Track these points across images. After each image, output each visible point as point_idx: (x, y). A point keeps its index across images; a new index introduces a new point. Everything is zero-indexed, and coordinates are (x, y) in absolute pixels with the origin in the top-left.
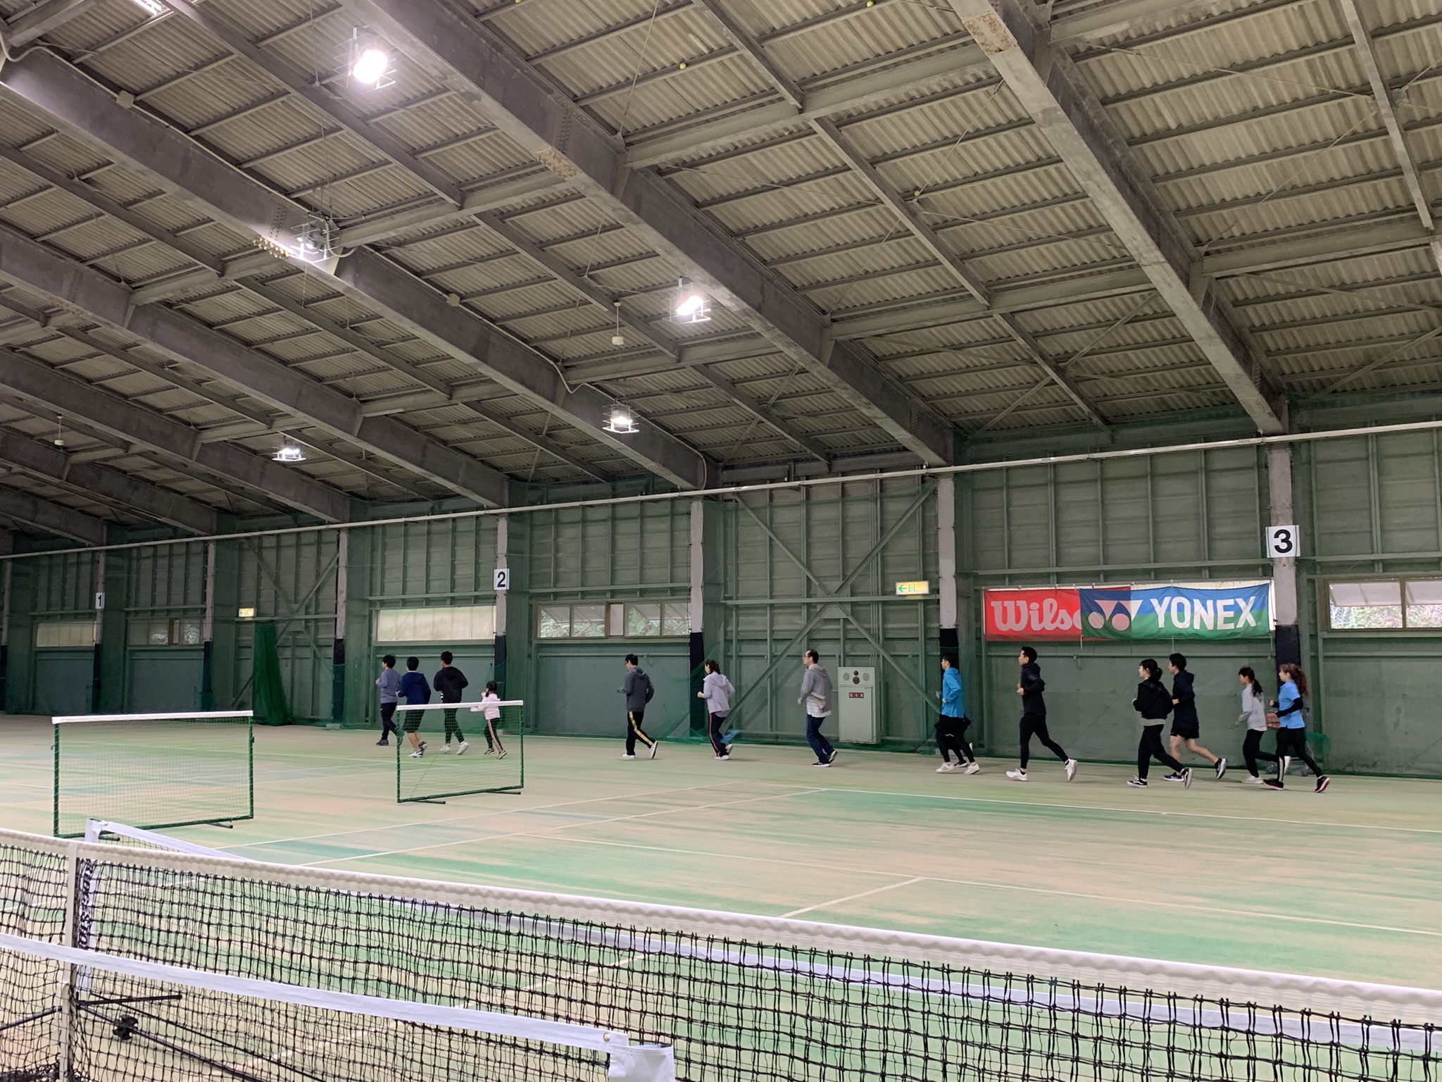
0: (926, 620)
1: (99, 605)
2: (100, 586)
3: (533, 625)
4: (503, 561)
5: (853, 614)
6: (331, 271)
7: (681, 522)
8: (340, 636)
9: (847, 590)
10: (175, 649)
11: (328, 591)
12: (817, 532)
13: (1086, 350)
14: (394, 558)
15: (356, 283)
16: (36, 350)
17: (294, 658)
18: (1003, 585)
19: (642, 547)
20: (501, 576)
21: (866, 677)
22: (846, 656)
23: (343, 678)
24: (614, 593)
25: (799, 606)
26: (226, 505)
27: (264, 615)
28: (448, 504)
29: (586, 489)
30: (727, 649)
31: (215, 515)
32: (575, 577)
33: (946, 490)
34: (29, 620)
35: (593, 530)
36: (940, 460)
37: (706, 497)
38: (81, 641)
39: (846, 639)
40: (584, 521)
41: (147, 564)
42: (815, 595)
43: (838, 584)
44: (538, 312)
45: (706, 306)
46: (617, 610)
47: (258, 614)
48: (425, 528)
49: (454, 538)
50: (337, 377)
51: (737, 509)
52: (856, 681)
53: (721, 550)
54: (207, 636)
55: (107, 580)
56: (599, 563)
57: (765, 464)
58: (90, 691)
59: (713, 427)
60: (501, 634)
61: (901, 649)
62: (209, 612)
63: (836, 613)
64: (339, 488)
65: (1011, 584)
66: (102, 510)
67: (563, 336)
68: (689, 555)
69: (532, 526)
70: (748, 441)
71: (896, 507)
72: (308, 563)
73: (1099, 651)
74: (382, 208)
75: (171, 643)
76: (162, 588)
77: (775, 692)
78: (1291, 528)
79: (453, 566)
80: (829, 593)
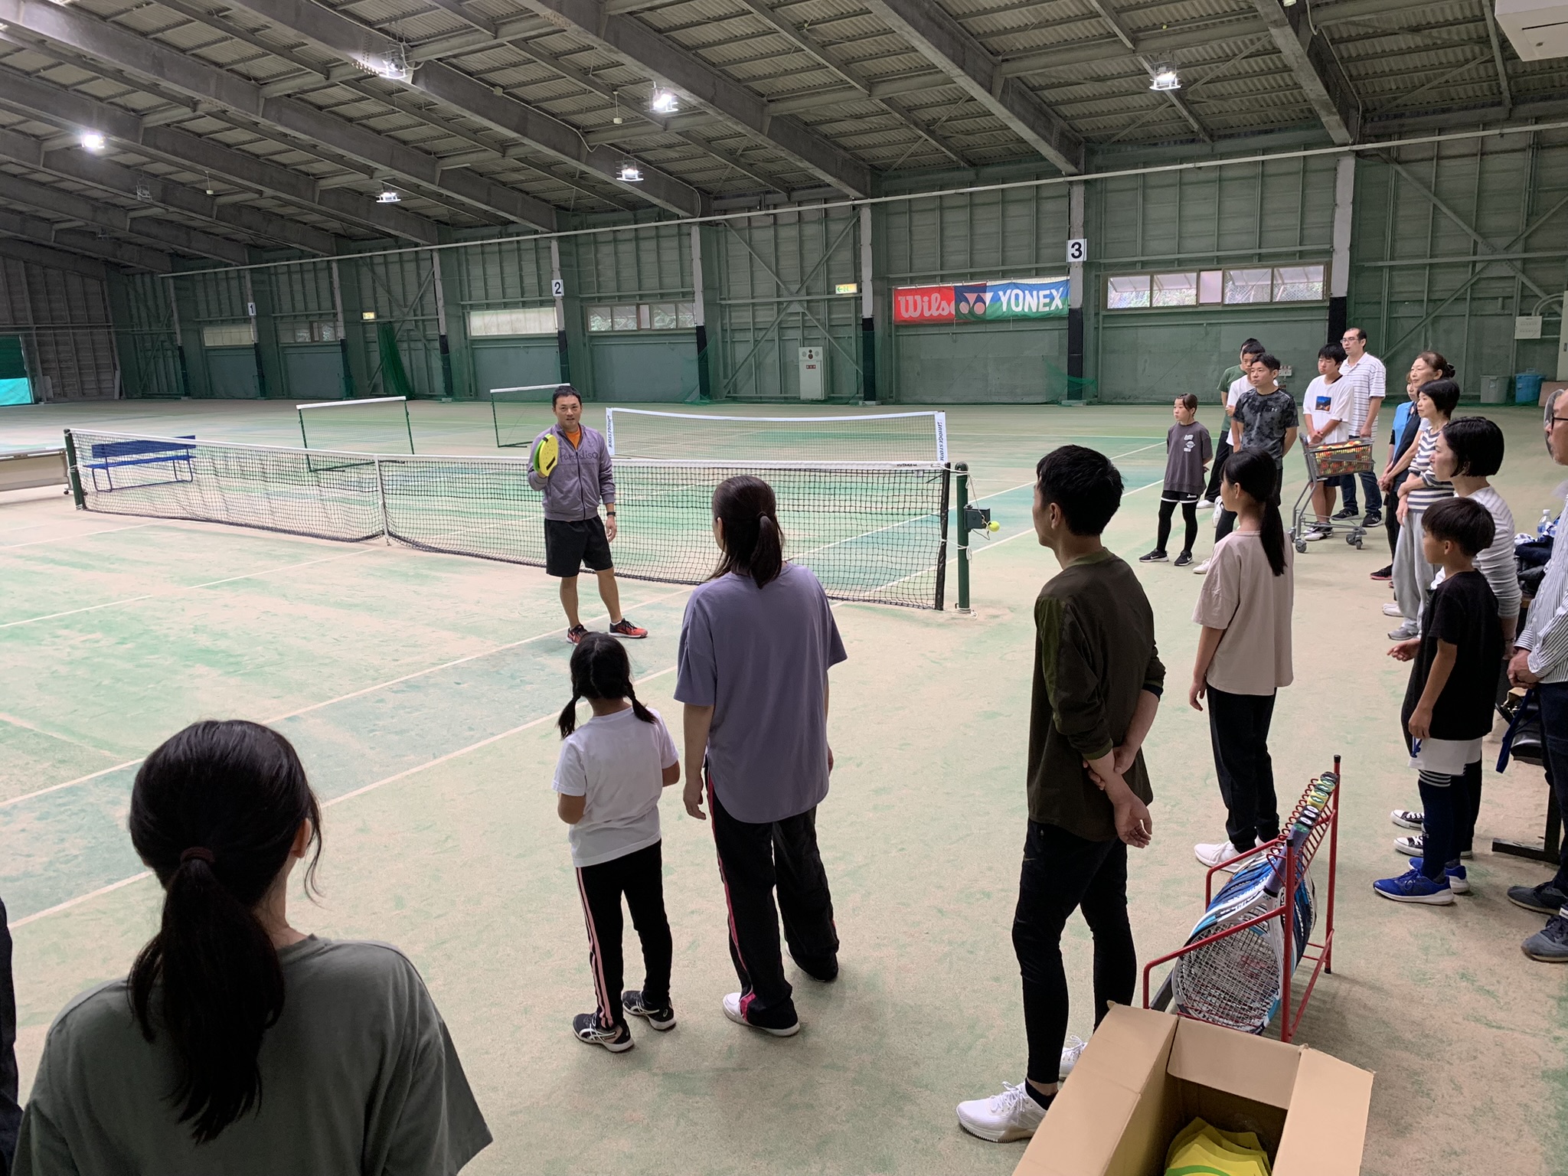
0: (856, 312)
1: (252, 313)
2: (250, 297)
3: (585, 324)
4: (557, 273)
5: (808, 308)
6: (409, 82)
7: (685, 239)
8: (443, 333)
9: (804, 291)
10: (316, 345)
11: (430, 297)
12: (782, 248)
13: (944, 119)
14: (476, 271)
15: (427, 87)
16: (188, 125)
17: (410, 349)
18: (906, 285)
19: (659, 261)
20: (557, 285)
21: (817, 354)
22: (804, 339)
23: (449, 364)
24: (641, 297)
25: (772, 304)
26: (341, 232)
27: (382, 317)
28: (511, 229)
29: (615, 216)
30: (723, 337)
31: (333, 239)
32: (613, 284)
33: (866, 215)
34: (196, 325)
35: (622, 247)
36: (861, 196)
37: (701, 223)
38: (241, 340)
39: (804, 327)
40: (615, 241)
41: (283, 278)
42: (782, 295)
43: (795, 287)
44: (560, 97)
45: (673, 100)
46: (645, 310)
47: (378, 316)
48: (496, 248)
49: (520, 256)
50: (418, 141)
51: (726, 231)
52: (811, 357)
53: (716, 263)
54: (341, 334)
55: (254, 295)
56: (628, 273)
57: (744, 195)
58: (257, 379)
59: (701, 170)
60: (562, 329)
61: (843, 333)
62: (340, 317)
63: (796, 308)
64: (427, 217)
65: (912, 283)
66: (243, 235)
67: (581, 112)
68: (691, 266)
69: (577, 245)
70: (728, 180)
71: (836, 228)
72: (411, 276)
73: (966, 329)
74: (440, 34)
75: (313, 340)
76: (299, 297)
78: (1082, 241)
79: (521, 277)
80: (791, 294)
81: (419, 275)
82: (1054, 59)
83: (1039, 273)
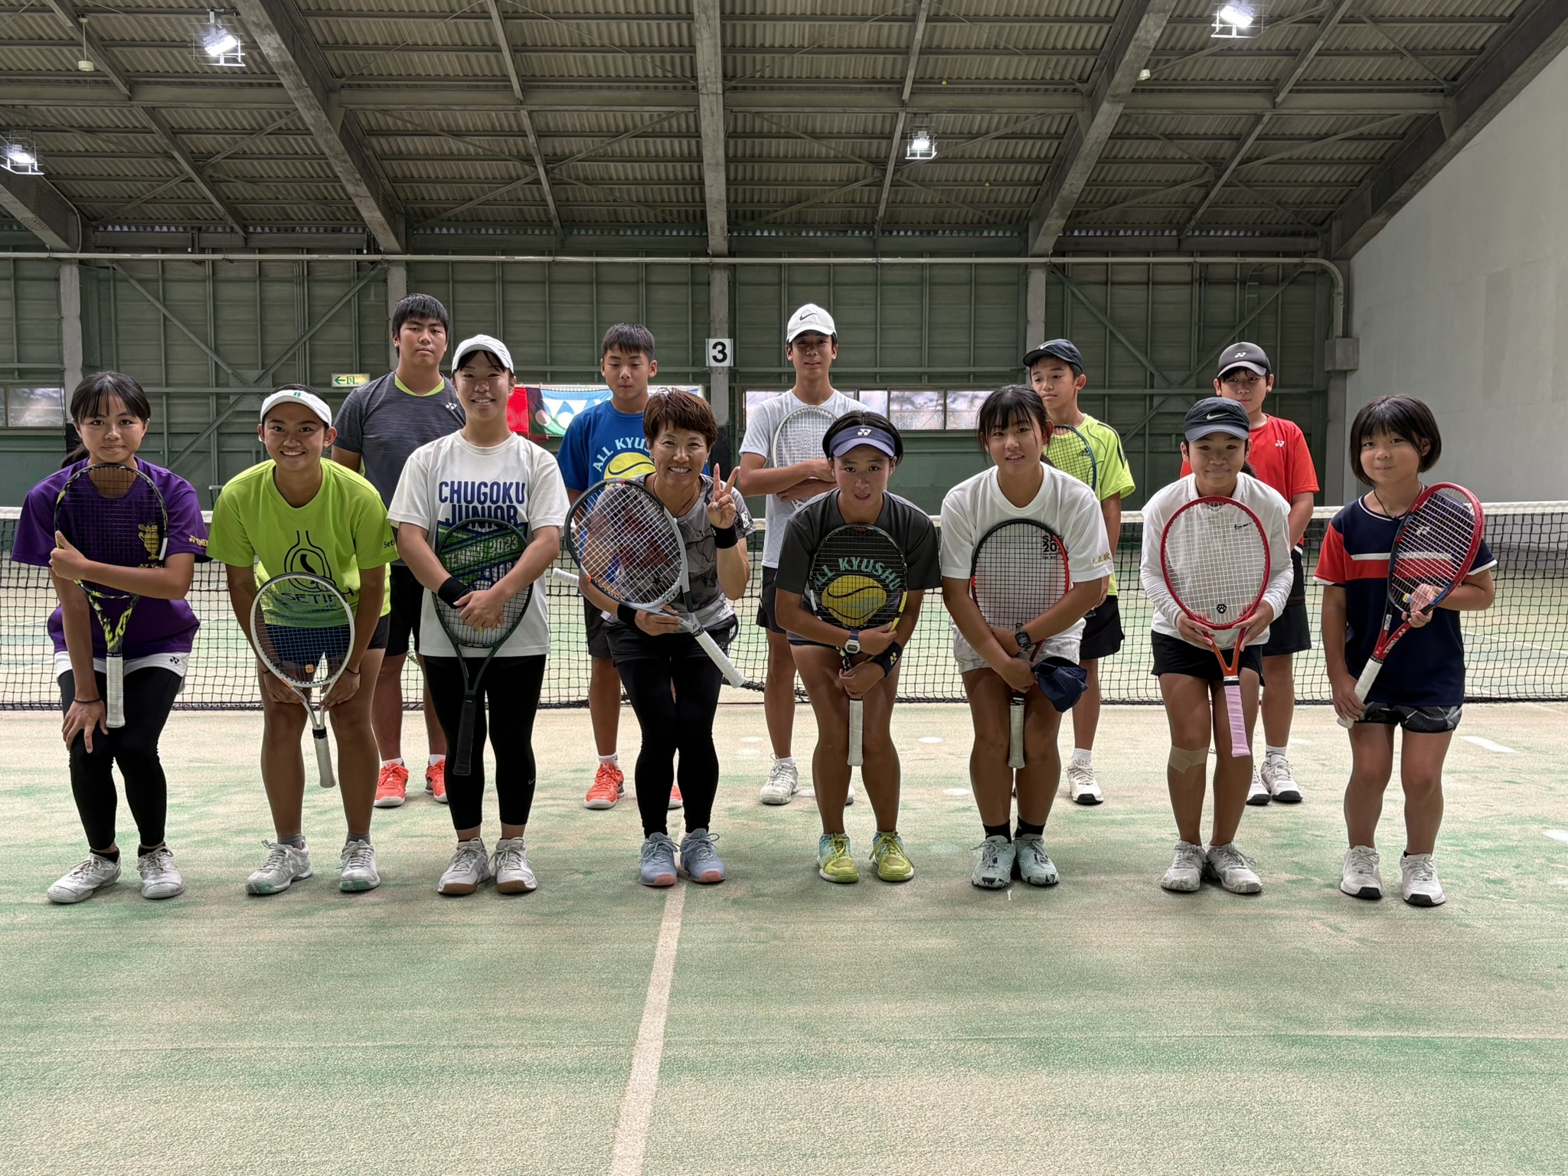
9: (268, 380)
12: (226, 314)
13: (580, 156)
25: (207, 396)
33: (398, 278)
36: (398, 247)
37: (81, 262)
42: (227, 385)
51: (120, 278)
59: (108, 178)
68: (60, 329)
70: (147, 201)
71: (325, 293)
78: (727, 342)
80: (245, 383)
82: (797, 97)
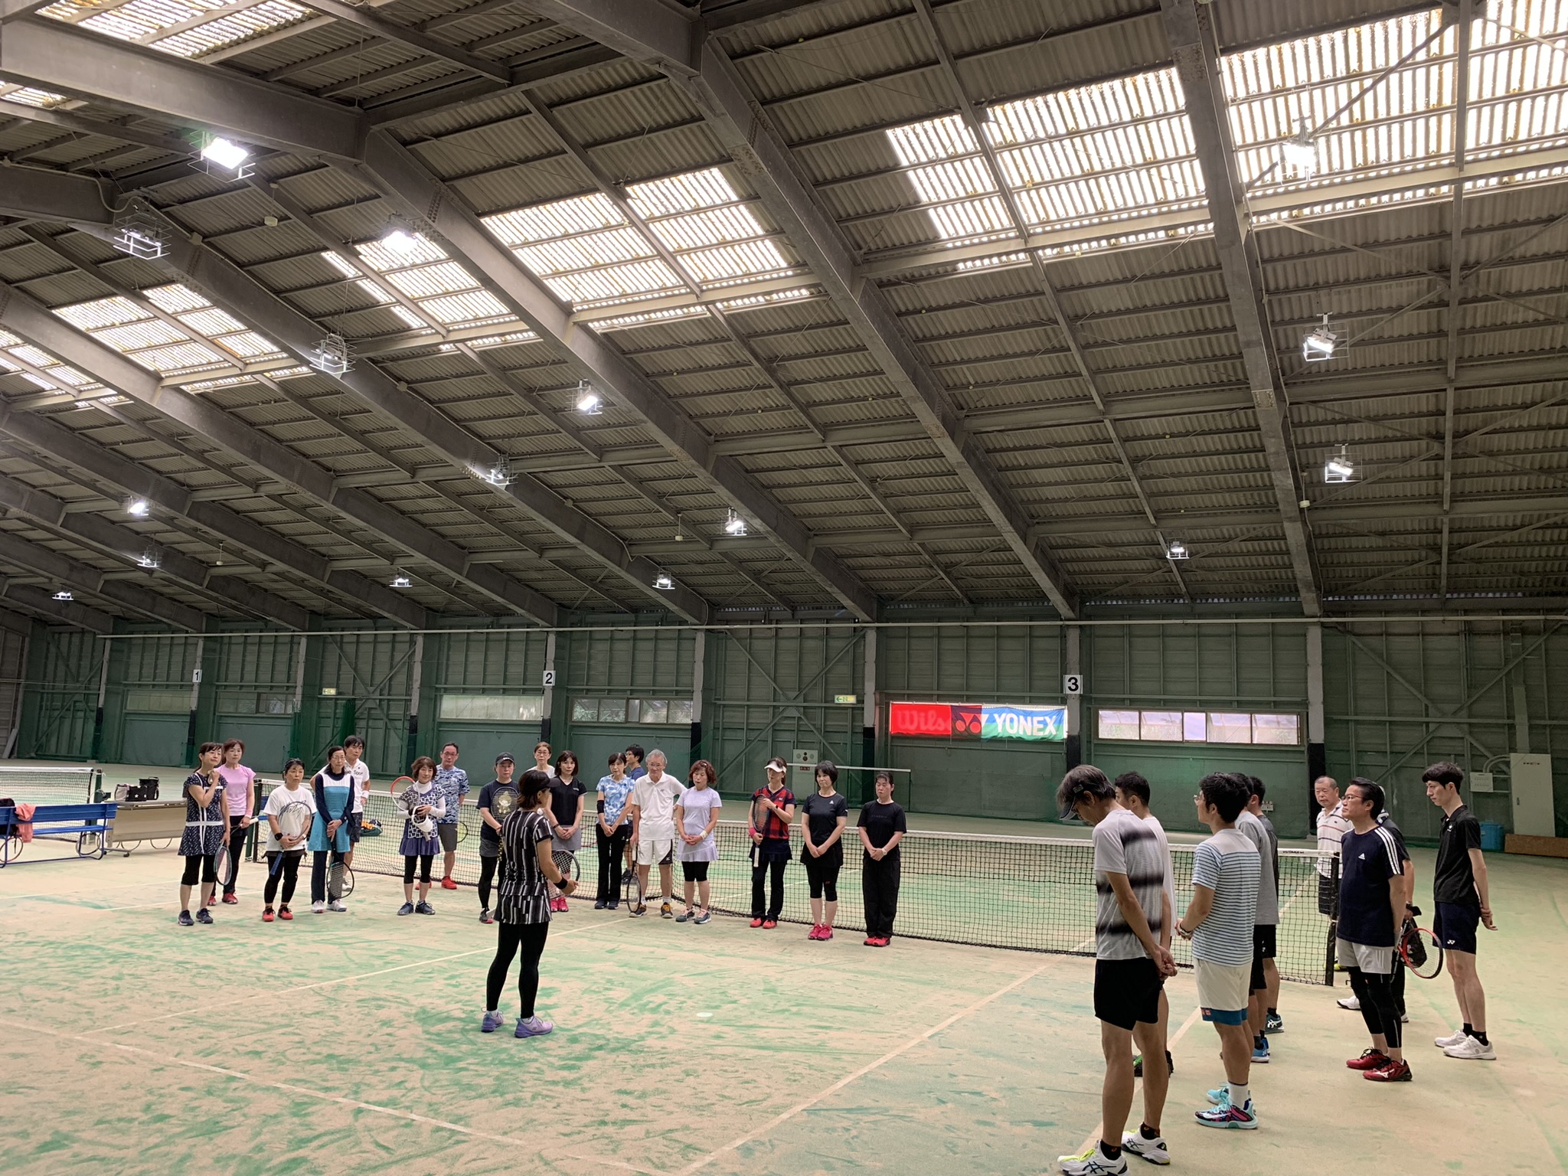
0: (853, 720)
1: (196, 679)
2: (198, 664)
3: (569, 711)
4: (550, 664)
5: (805, 714)
6: (504, 488)
7: (686, 644)
8: (414, 712)
10: (261, 716)
11: (401, 678)
12: (782, 658)
13: (963, 564)
14: (457, 657)
16: (235, 503)
17: (368, 727)
18: (903, 700)
19: (655, 660)
20: (549, 677)
21: (812, 757)
22: (799, 742)
23: (416, 743)
24: (632, 691)
25: (768, 707)
26: (320, 610)
27: (344, 694)
28: (504, 620)
29: (617, 618)
30: (716, 735)
31: (310, 617)
32: (604, 679)
34: (118, 687)
35: (619, 646)
38: (175, 707)
39: (799, 731)
40: (612, 641)
41: (237, 650)
42: (779, 700)
43: (795, 694)
45: (745, 526)
46: (635, 704)
47: (338, 693)
48: (485, 637)
49: (507, 647)
50: (459, 537)
51: (727, 639)
52: (806, 759)
53: (715, 667)
54: (297, 708)
55: (204, 661)
56: (622, 670)
58: (185, 746)
60: (547, 717)
61: (837, 738)
62: (299, 690)
63: (793, 713)
64: (421, 603)
65: (910, 700)
67: (636, 527)
68: (694, 669)
69: (573, 641)
72: (383, 657)
73: (961, 745)
75: (258, 711)
76: (250, 668)
77: (748, 763)
78: (1078, 677)
79: (506, 665)
80: (788, 699)
81: (392, 656)
83: (1032, 701)
